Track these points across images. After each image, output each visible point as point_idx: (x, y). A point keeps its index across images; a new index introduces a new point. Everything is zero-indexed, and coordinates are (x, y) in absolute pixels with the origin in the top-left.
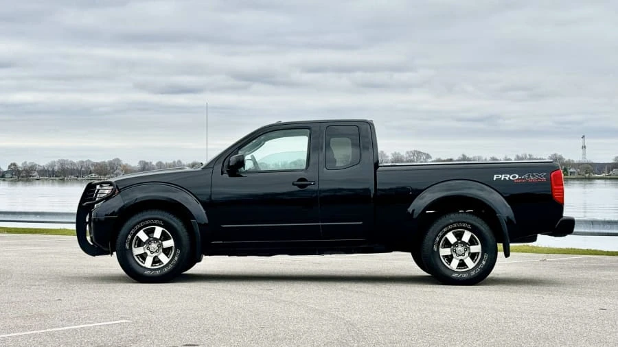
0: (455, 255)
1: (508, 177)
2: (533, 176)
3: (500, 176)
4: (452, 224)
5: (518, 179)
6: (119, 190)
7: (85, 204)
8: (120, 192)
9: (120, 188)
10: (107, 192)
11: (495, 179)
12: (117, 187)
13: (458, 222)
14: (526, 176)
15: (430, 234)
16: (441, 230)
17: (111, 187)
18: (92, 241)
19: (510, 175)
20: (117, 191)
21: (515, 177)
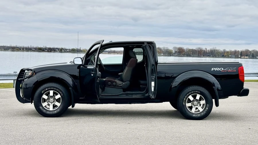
0: (193, 106)
1: (218, 69)
2: (230, 69)
3: (215, 69)
4: (191, 91)
5: (223, 70)
6: (35, 73)
7: (19, 79)
8: (36, 74)
9: (36, 72)
10: (30, 74)
11: (212, 70)
12: (34, 72)
13: (194, 91)
14: (227, 69)
15: (181, 97)
16: (186, 95)
17: (32, 72)
18: (22, 96)
19: (219, 68)
20: (34, 74)
21: (222, 69)
